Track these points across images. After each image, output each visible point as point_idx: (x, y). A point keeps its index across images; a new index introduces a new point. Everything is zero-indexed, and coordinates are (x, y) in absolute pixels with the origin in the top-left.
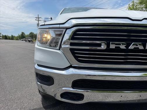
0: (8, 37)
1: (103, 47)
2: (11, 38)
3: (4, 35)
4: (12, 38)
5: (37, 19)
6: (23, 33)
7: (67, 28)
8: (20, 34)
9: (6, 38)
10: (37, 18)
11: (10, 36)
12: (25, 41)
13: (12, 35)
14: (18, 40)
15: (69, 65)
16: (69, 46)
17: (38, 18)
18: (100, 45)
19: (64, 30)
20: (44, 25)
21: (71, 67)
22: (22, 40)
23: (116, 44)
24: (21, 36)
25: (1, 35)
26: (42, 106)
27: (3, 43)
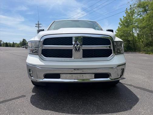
4: (13, 45)
6: (24, 40)
9: (7, 45)
14: (19, 47)
17: (38, 24)
22: (23, 47)
24: (23, 43)
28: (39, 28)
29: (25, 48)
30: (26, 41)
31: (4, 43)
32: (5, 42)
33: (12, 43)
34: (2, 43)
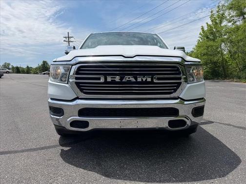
0: (20, 70)
1: (102, 80)
2: (26, 71)
3: (15, 66)
4: (28, 71)
5: (67, 40)
6: (45, 63)
7: (72, 65)
8: (41, 63)
9: (18, 70)
10: (66, 37)
11: (25, 67)
12: (48, 75)
13: (28, 67)
14: (37, 73)
15: (76, 96)
16: (74, 80)
17: (69, 37)
18: (99, 79)
19: (71, 66)
20: (56, 61)
21: (77, 98)
22: (44, 74)
23: (112, 78)
24: (43, 67)
25: (10, 67)
26: (59, 144)
27: (13, 80)
28: (69, 43)
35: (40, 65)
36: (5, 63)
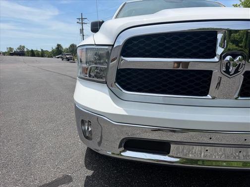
0: (35, 53)
2: (40, 54)
4: (43, 54)
5: (81, 22)
6: (59, 46)
9: (33, 54)
10: (79, 19)
13: (42, 50)
14: (51, 57)
17: (82, 19)
22: (58, 58)
24: (57, 50)
28: (82, 25)
29: (60, 59)
30: (61, 47)
31: (28, 51)
32: (30, 50)
33: (40, 50)
34: (25, 50)
35: (54, 48)
36: (20, 46)
